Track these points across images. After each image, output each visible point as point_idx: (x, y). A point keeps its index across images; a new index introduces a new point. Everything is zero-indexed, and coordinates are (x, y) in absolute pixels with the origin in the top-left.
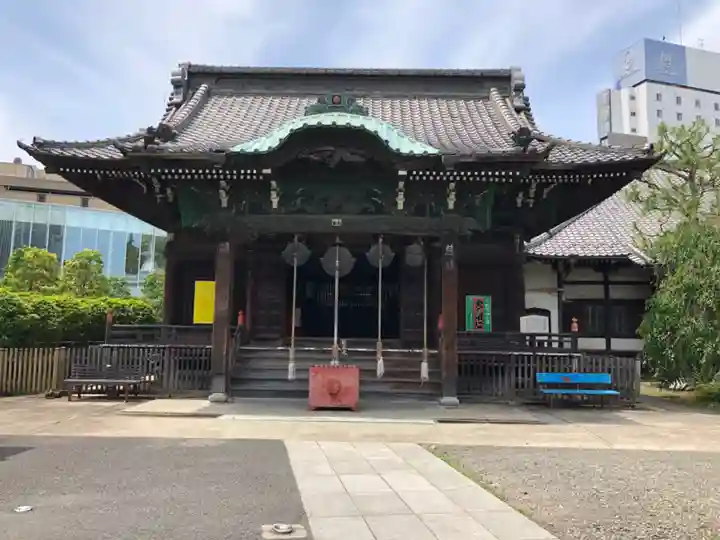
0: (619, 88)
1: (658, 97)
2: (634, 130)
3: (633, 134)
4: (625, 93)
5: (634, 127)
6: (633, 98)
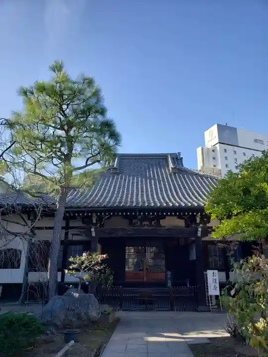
1: (225, 150)
2: (215, 166)
3: (215, 168)
5: (214, 164)
6: (213, 151)
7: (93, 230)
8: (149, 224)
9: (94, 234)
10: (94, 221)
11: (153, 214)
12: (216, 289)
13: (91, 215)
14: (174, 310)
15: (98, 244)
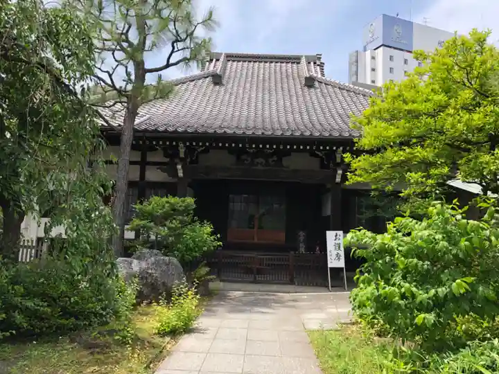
0: (365, 50)
1: (391, 58)
2: (373, 82)
3: (373, 84)
4: (368, 53)
5: (373, 79)
6: (373, 58)
7: (179, 167)
8: (264, 162)
9: (181, 174)
10: (182, 155)
11: (271, 148)
12: (339, 259)
13: (177, 146)
14: (294, 284)
15: (188, 188)
